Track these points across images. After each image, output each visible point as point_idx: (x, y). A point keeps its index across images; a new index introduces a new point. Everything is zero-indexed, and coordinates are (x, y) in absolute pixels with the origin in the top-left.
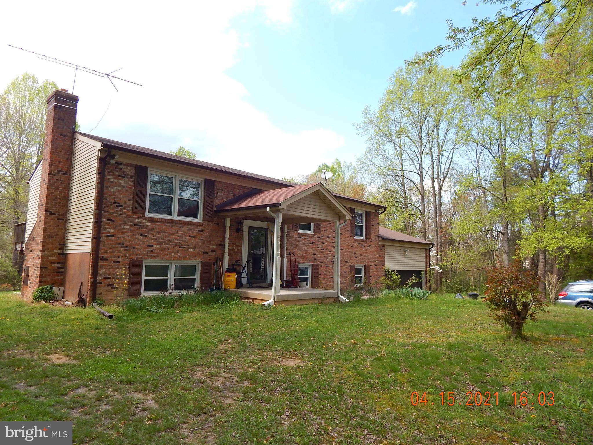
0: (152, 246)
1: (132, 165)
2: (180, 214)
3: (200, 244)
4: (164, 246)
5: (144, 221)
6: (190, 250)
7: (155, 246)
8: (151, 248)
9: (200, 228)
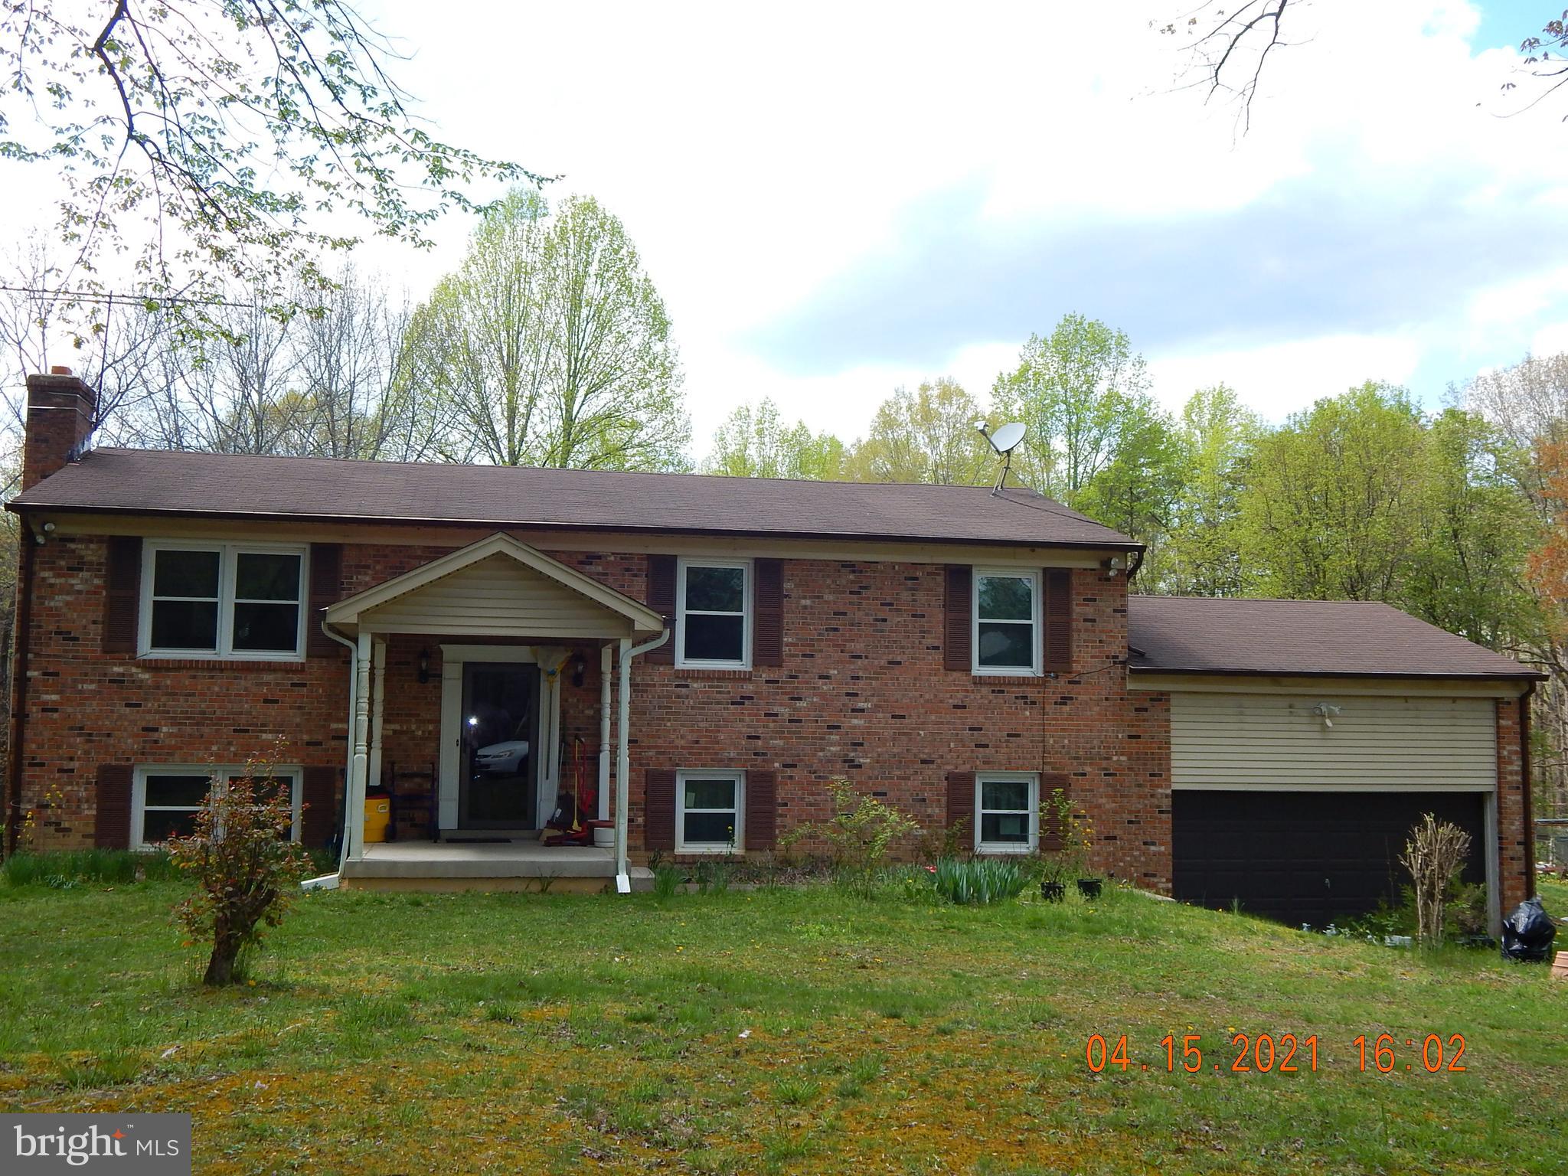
0: (156, 730)
1: (100, 539)
2: (239, 644)
3: (298, 720)
4: (188, 729)
5: (134, 670)
6: (264, 736)
7: (165, 729)
8: (155, 736)
9: (296, 679)
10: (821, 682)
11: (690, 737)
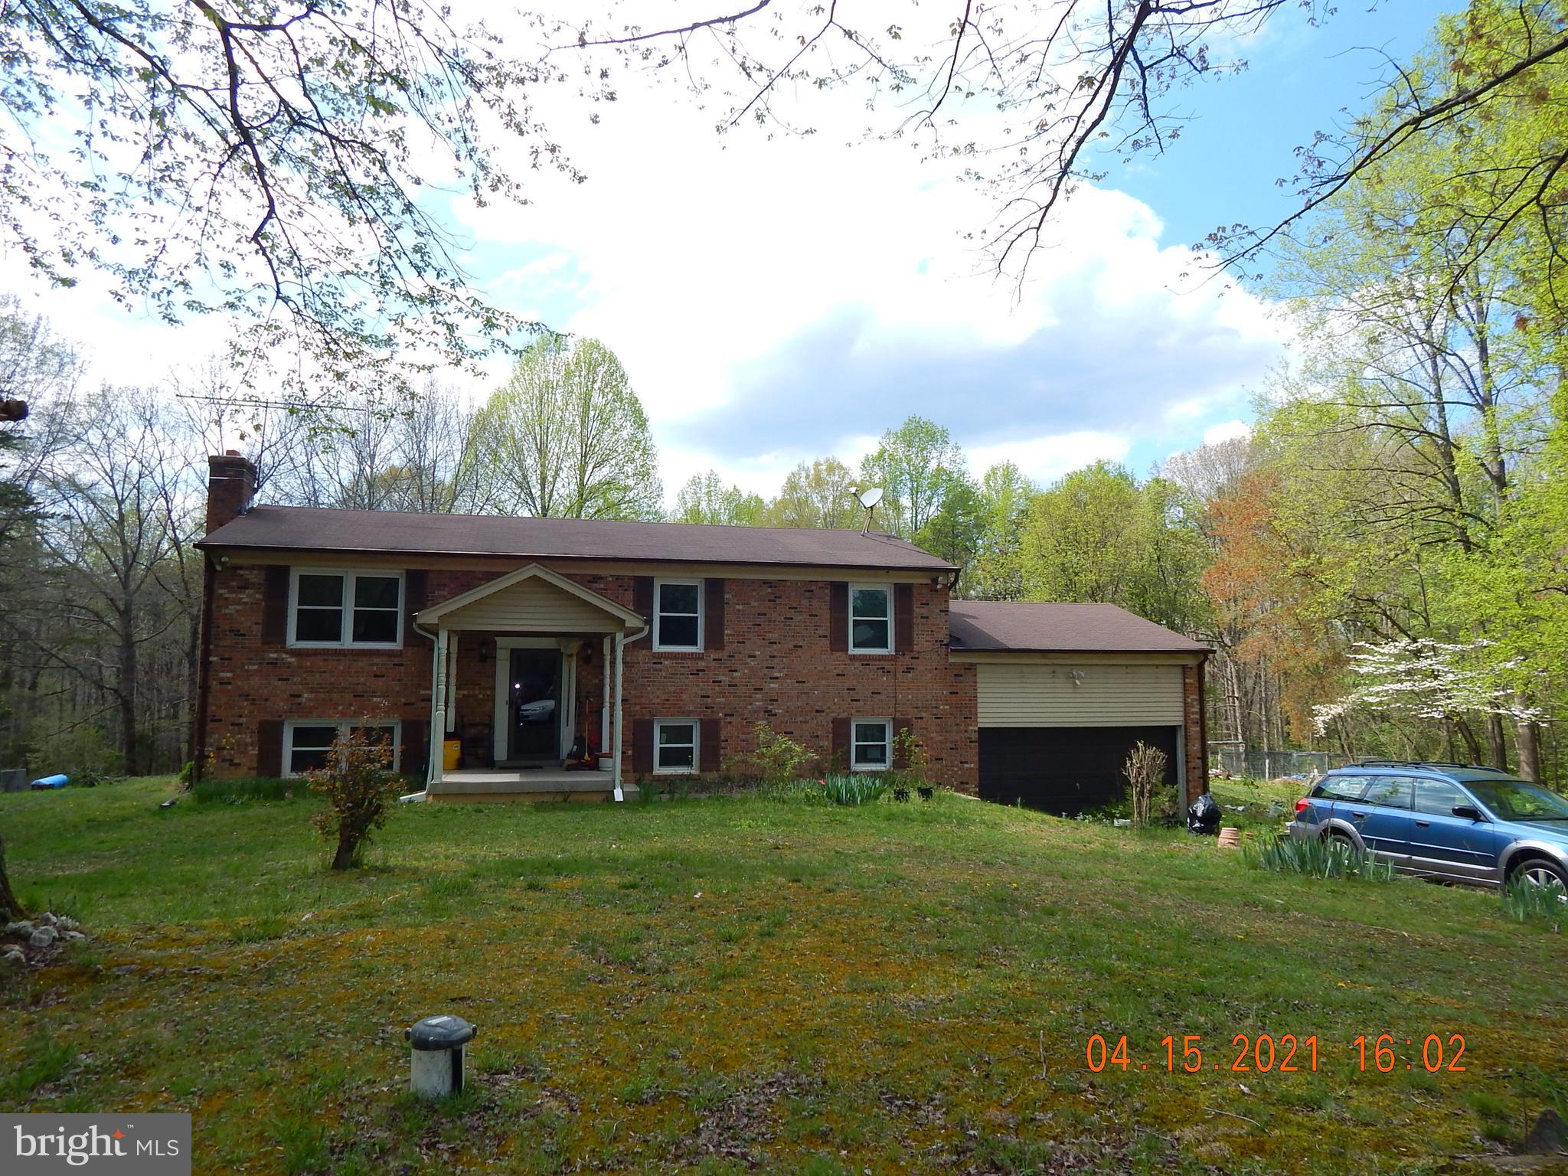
0: (300, 696)
1: (260, 567)
2: (357, 637)
3: (398, 689)
4: (322, 695)
5: (284, 656)
6: (375, 699)
7: (306, 695)
8: (299, 700)
9: (396, 660)
10: (749, 660)
11: (664, 697)
